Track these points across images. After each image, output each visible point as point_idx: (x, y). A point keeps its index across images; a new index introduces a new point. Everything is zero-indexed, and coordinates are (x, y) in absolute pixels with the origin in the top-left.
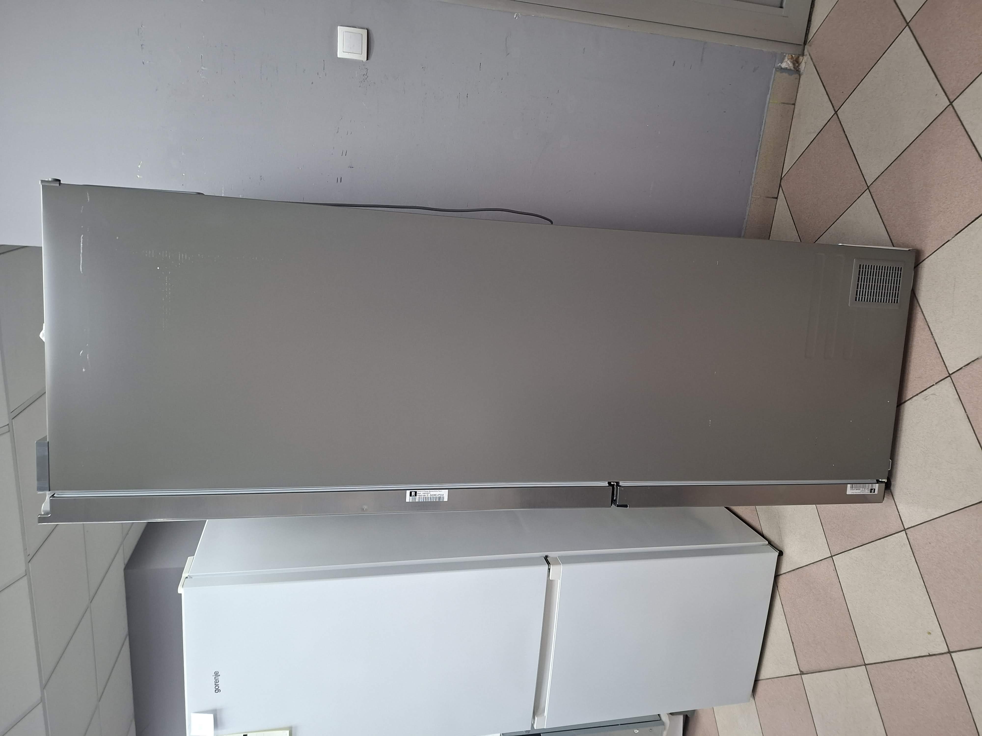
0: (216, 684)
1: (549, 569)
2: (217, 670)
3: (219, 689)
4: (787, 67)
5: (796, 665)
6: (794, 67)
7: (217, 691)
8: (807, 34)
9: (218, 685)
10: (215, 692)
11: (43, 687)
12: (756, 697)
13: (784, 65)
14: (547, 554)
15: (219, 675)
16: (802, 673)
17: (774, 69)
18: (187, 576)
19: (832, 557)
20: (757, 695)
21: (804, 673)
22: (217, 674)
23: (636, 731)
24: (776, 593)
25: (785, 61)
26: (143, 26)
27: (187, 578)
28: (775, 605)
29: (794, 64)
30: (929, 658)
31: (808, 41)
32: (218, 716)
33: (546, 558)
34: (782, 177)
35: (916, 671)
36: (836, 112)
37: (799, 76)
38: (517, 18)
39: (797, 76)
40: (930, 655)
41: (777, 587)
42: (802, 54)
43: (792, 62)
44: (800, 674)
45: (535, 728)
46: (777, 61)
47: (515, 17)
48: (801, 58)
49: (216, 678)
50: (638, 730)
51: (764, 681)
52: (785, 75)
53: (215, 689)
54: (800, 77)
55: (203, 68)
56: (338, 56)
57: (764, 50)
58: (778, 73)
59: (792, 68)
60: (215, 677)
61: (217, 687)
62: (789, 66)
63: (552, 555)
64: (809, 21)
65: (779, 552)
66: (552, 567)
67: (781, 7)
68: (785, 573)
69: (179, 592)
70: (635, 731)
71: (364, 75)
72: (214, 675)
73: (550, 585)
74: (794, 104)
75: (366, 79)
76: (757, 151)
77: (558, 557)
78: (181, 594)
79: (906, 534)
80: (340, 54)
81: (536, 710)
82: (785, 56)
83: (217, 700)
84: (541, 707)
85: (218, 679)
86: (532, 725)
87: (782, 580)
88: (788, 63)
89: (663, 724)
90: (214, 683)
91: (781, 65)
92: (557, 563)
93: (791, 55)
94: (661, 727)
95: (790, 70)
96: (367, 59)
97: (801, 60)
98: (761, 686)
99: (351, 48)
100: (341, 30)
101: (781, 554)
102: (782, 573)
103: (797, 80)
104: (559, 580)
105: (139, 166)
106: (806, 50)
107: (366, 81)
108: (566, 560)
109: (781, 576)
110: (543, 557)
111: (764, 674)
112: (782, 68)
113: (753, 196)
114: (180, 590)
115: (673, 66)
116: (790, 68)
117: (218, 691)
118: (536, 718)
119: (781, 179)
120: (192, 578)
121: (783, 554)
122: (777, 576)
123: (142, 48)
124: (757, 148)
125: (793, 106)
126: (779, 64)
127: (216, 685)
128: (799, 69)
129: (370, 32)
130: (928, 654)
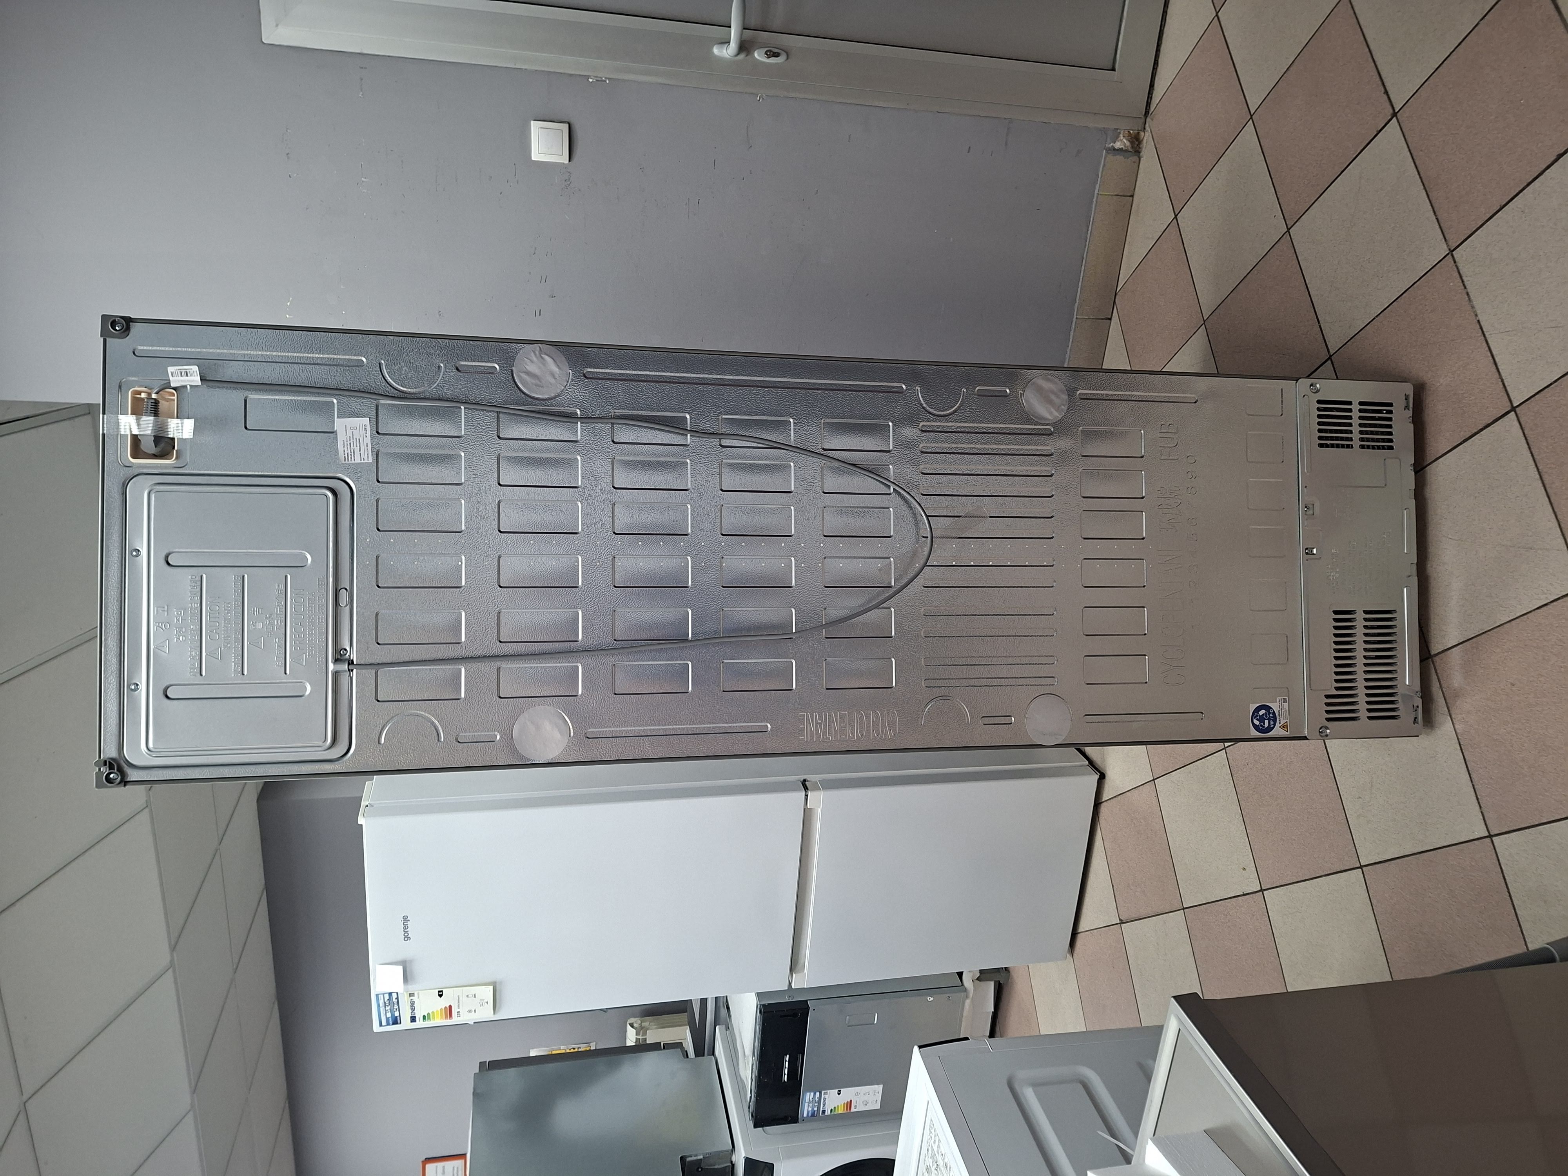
0: (405, 930)
1: (806, 795)
2: (406, 915)
3: (409, 936)
4: (1122, 148)
5: (1115, 912)
6: (1132, 147)
7: (406, 939)
8: (1148, 104)
9: (408, 931)
10: (404, 940)
11: (173, 948)
12: (1075, 955)
13: (1118, 145)
14: (805, 778)
15: (409, 920)
16: (1122, 922)
17: (1105, 151)
18: (367, 803)
19: (1154, 780)
20: (1075, 952)
21: (1124, 921)
22: (405, 919)
23: (930, 999)
24: (1097, 825)
25: (1119, 139)
26: (288, 131)
27: (367, 806)
28: (1096, 840)
29: (1132, 142)
30: (1243, 898)
31: (1150, 113)
32: (408, 970)
33: (804, 782)
34: (1118, 291)
35: (1231, 913)
36: (1176, 216)
37: (1138, 159)
38: (761, 100)
39: (1135, 158)
40: (1244, 895)
41: (1098, 817)
42: (1143, 129)
43: (1129, 141)
44: (1120, 923)
45: (793, 988)
46: (1109, 140)
47: (758, 99)
48: (1142, 134)
49: (405, 924)
50: (932, 997)
51: (1083, 933)
52: (1120, 158)
53: (404, 937)
54: (1140, 160)
55: (363, 179)
56: (533, 159)
57: (1091, 125)
58: (1110, 157)
59: (1130, 150)
60: (403, 923)
61: (406, 935)
62: (1125, 147)
63: (812, 778)
64: (1152, 86)
65: (1099, 774)
66: (809, 793)
67: (1113, 69)
68: (1106, 801)
69: (359, 823)
70: (928, 998)
71: (566, 180)
72: (403, 920)
73: (807, 816)
74: (1132, 196)
75: (569, 185)
76: (1083, 258)
77: (819, 781)
78: (362, 825)
79: (1226, 753)
80: (535, 156)
81: (794, 966)
82: (1120, 133)
83: (407, 951)
84: (801, 961)
85: (407, 925)
86: (790, 984)
87: (1104, 809)
88: (1124, 142)
89: (966, 990)
90: (403, 929)
91: (1114, 145)
92: (817, 789)
93: (1129, 132)
94: (963, 994)
95: (1126, 151)
96: (569, 161)
97: (1142, 137)
98: (1080, 940)
99: (549, 149)
100: (535, 126)
101: (1102, 776)
102: (1103, 800)
103: (1136, 165)
104: (819, 809)
105: (288, 304)
106: (1147, 125)
107: (568, 187)
108: (828, 785)
109: (1102, 804)
110: (801, 781)
111: (1083, 926)
112: (1114, 149)
113: (1078, 317)
114: (361, 821)
115: (968, 152)
116: (1126, 148)
117: (408, 939)
118: (794, 975)
119: (1116, 294)
120: (372, 806)
121: (1106, 778)
122: (1097, 804)
123: (288, 158)
124: (1084, 254)
125: (1131, 198)
126: (1111, 144)
127: (405, 932)
128: (1140, 148)
129: (572, 127)
130: (1242, 894)
